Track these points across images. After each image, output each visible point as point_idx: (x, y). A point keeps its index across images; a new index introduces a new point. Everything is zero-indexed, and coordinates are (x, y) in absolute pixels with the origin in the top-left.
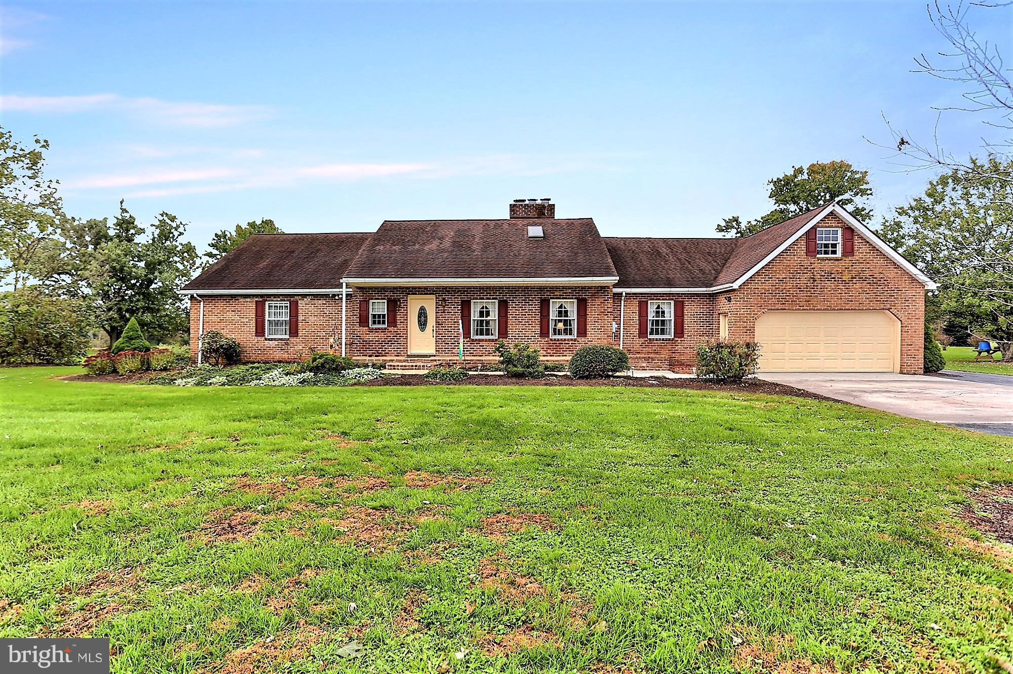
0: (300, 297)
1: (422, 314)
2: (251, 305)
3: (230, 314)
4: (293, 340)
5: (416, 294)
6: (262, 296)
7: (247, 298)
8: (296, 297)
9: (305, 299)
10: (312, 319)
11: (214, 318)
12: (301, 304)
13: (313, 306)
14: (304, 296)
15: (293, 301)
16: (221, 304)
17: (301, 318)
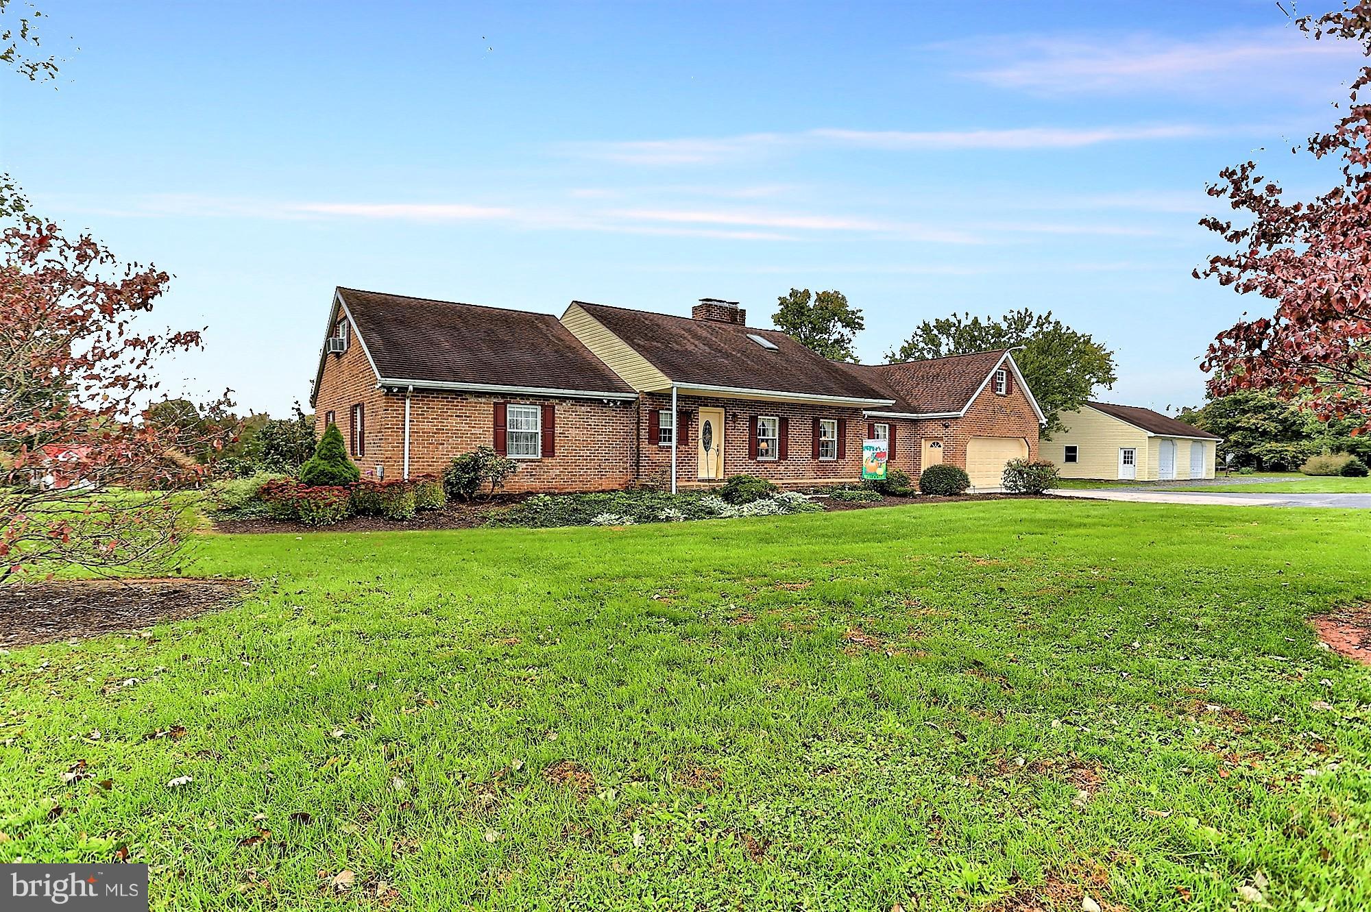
0: (557, 401)
1: (708, 429)
2: (486, 408)
3: (454, 421)
4: (548, 461)
5: (707, 406)
6: (503, 395)
7: (481, 397)
8: (551, 401)
9: (564, 404)
10: (573, 432)
11: (426, 426)
12: (558, 410)
13: (574, 414)
14: (563, 399)
15: (548, 406)
16: (438, 404)
17: (558, 430)
